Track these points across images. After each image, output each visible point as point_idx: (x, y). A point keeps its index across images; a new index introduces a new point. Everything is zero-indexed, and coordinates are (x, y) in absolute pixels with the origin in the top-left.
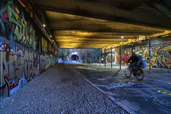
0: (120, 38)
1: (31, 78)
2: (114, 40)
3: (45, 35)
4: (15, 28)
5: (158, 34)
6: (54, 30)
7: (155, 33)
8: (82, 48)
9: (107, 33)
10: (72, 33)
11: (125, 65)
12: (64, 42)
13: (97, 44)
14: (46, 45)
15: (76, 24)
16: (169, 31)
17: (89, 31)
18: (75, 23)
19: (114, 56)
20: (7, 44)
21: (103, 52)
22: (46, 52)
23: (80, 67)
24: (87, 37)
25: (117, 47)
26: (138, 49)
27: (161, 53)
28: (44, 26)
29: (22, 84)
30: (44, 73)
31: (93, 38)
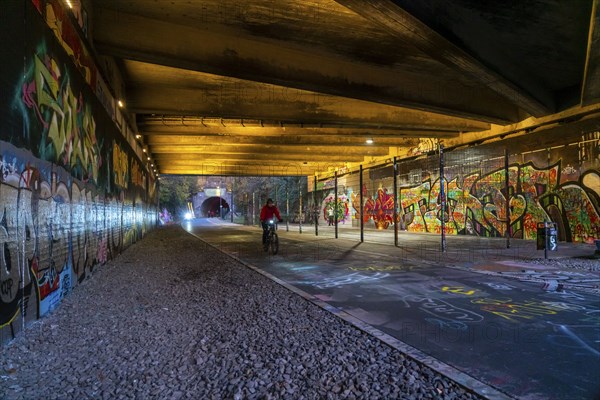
0: (362, 144)
1: (87, 270)
2: (345, 149)
3: (121, 134)
4: (50, 122)
5: (473, 134)
6: (150, 115)
7: (464, 132)
8: (242, 175)
9: (321, 130)
10: (209, 127)
11: (380, 228)
12: (180, 154)
13: (292, 163)
14: (125, 168)
15: (222, 99)
16: (502, 127)
17: (263, 120)
18: (219, 97)
19: (345, 200)
20: (34, 170)
21: (311, 188)
22: (123, 188)
23: (236, 237)
24: (257, 139)
25: (354, 172)
26: (416, 178)
27: (482, 192)
28: (120, 104)
29: (65, 286)
30: (120, 258)
31: (278, 143)
